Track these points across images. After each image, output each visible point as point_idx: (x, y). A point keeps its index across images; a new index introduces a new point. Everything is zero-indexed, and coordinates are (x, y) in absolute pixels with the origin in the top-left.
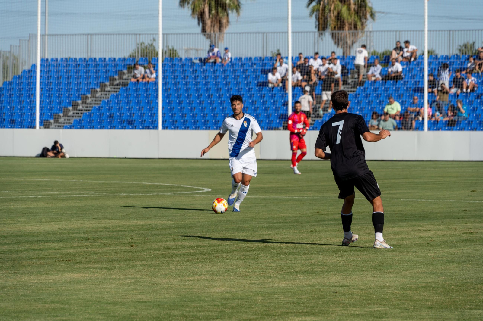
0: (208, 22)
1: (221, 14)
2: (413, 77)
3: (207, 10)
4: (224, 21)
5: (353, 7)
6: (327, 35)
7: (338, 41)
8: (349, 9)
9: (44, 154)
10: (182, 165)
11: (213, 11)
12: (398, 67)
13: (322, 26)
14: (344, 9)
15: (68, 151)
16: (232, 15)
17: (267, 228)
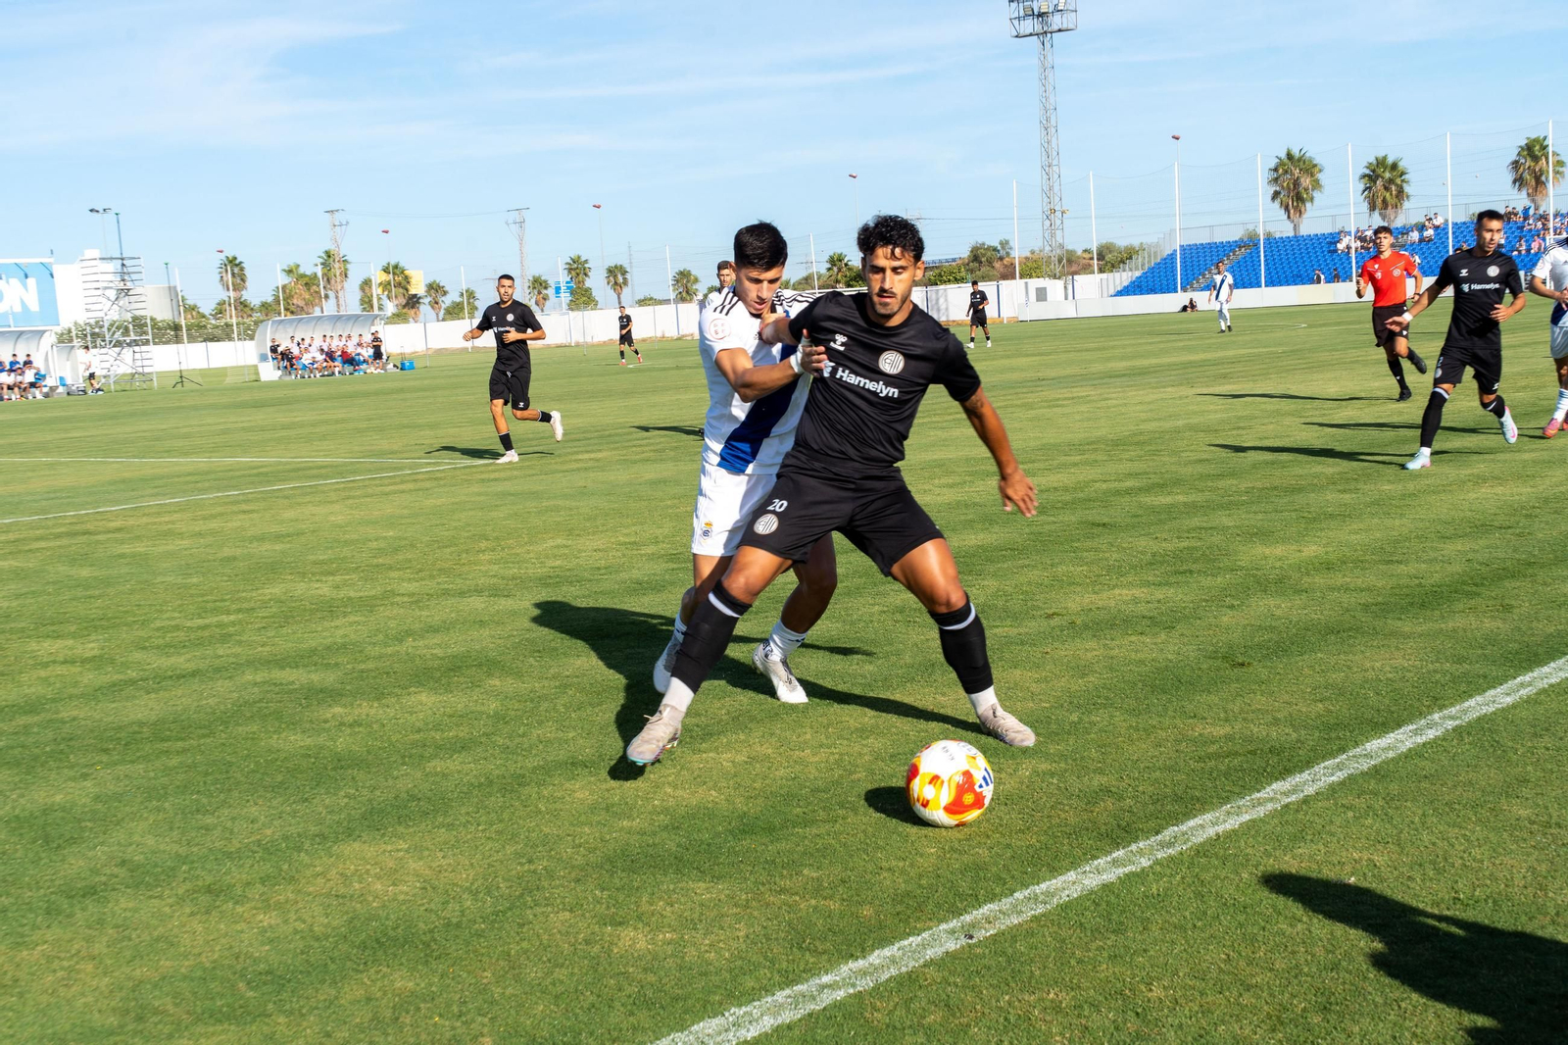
0: (1292, 211)
1: (1300, 204)
2: (1440, 239)
3: (1290, 203)
4: (1303, 210)
5: (1394, 193)
6: (1376, 214)
7: (1384, 217)
8: (1391, 194)
9: (1185, 309)
10: (1281, 310)
11: (1295, 204)
12: (1430, 232)
13: (1372, 208)
14: (1388, 195)
15: (1200, 306)
16: (1308, 205)
17: (1354, 348)
